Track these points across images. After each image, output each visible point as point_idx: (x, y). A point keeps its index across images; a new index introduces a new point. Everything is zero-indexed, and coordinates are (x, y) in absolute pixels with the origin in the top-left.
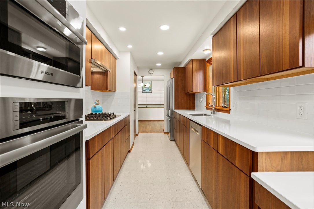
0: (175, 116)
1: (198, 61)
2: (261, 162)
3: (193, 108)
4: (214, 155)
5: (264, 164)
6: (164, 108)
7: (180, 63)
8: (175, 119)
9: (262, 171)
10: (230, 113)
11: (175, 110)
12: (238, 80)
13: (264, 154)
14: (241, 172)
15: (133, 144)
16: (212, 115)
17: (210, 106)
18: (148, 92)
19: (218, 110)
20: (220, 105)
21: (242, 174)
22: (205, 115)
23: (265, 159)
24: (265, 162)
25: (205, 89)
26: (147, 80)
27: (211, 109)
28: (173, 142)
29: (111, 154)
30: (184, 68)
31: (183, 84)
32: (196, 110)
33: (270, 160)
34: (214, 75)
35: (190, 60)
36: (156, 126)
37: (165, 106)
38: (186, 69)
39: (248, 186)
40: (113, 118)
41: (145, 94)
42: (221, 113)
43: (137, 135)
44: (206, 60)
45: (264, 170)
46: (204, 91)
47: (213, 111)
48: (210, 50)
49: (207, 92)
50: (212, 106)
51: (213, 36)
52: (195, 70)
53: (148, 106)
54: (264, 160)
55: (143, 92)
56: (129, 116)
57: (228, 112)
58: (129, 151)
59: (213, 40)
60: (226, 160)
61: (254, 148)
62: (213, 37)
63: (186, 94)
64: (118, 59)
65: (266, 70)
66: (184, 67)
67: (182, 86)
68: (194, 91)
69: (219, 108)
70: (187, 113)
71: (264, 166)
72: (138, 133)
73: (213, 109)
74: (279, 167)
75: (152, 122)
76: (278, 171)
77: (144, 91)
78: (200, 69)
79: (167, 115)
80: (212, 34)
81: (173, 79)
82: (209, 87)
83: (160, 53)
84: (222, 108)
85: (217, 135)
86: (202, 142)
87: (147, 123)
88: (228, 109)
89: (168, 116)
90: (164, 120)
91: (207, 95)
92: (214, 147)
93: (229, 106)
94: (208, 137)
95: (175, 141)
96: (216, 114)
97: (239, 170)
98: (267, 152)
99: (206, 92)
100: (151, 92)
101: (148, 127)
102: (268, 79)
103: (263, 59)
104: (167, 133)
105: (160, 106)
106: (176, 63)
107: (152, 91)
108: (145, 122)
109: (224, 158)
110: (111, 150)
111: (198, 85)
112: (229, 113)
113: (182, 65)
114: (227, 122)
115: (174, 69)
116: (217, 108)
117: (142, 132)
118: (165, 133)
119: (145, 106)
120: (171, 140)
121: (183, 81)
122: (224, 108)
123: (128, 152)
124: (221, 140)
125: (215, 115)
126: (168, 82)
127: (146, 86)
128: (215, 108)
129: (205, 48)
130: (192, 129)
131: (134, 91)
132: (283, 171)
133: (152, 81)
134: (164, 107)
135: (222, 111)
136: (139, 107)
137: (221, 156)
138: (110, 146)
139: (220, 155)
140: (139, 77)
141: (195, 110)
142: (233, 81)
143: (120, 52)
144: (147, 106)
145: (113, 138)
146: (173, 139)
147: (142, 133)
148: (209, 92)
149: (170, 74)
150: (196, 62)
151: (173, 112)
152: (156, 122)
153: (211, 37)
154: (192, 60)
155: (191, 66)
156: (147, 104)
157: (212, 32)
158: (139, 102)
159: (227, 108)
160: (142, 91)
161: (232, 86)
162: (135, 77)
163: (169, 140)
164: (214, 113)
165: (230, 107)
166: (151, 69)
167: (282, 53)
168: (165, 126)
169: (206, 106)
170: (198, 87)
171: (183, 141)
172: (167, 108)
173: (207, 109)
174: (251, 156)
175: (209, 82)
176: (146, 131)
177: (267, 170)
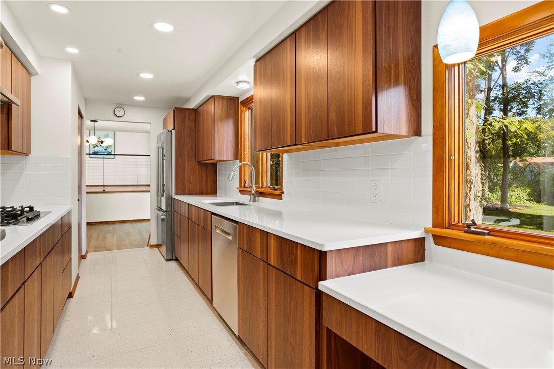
0: (176, 209)
1: (225, 101)
2: (331, 265)
3: (213, 192)
4: (262, 270)
5: (334, 268)
6: (149, 193)
7: (187, 100)
8: (176, 216)
9: (332, 277)
10: (283, 199)
11: (174, 197)
12: (297, 143)
13: (334, 253)
14: (305, 286)
15: (78, 278)
16: (252, 203)
17: (247, 187)
18: (106, 156)
19: (261, 194)
20: (265, 184)
21: (306, 287)
22: (237, 204)
23: (335, 260)
24: (335, 265)
25: (237, 155)
26: (102, 129)
27: (249, 193)
28: (173, 264)
29: (36, 301)
30: (195, 112)
31: (193, 142)
32: (219, 196)
33: (341, 261)
34: (257, 131)
35: (209, 97)
36: (129, 234)
37: (153, 188)
38: (199, 114)
39: (314, 303)
40: (34, 217)
41: (98, 162)
42: (265, 198)
43: (83, 257)
44: (240, 100)
45: (334, 275)
46: (236, 158)
47: (252, 197)
48: (248, 83)
49: (241, 161)
50: (251, 187)
51: (255, 59)
52: (220, 117)
53: (107, 189)
54: (334, 262)
55: (92, 156)
56: (69, 213)
57: (279, 197)
58: (70, 296)
59: (255, 66)
60: (282, 273)
61: (322, 245)
62: (256, 61)
63: (199, 163)
64: (38, 74)
65: (336, 130)
66: (196, 108)
67: (191, 146)
68: (217, 158)
69: (263, 190)
70: (204, 202)
71: (334, 271)
72: (87, 252)
73: (253, 192)
74: (350, 270)
75: (117, 226)
76: (350, 275)
77: (95, 153)
78: (227, 117)
79: (156, 207)
80: (254, 57)
81: (171, 131)
82: (244, 152)
83: (146, 76)
84: (268, 190)
85: (266, 235)
86: (238, 251)
87: (106, 227)
88: (278, 192)
89: (160, 209)
90: (149, 220)
91: (241, 167)
92: (260, 257)
93: (280, 187)
94: (250, 241)
95: (177, 260)
96: (258, 201)
97: (302, 284)
98: (338, 250)
99: (239, 161)
100: (112, 156)
101: (109, 236)
102: (337, 145)
103: (333, 115)
104: (158, 246)
105: (140, 188)
106: (179, 99)
107: (114, 155)
108: (100, 227)
109: (279, 271)
110: (36, 291)
111: (225, 147)
112: (281, 199)
113: (192, 105)
114: (278, 215)
115: (174, 111)
116: (260, 190)
117: (97, 249)
118: (152, 246)
119: (101, 189)
120: (168, 260)
121: (192, 136)
122: (272, 189)
123: (68, 298)
124: (273, 243)
125: (256, 203)
126: (159, 137)
127: (102, 142)
128: (256, 191)
129: (240, 79)
130: (218, 231)
131: (78, 154)
132: (355, 274)
133: (116, 133)
134: (149, 191)
135: (269, 196)
136: (87, 193)
137: (274, 269)
138: (36, 283)
139: (272, 267)
140: (87, 123)
141: (216, 196)
142: (289, 144)
143: (40, 57)
144: (104, 189)
145: (41, 263)
146: (173, 257)
147: (95, 251)
148: (244, 161)
149: (165, 121)
150: (221, 102)
151: (171, 201)
152: (128, 225)
153: (252, 62)
154: (213, 96)
155: (211, 107)
156: (105, 184)
157: (254, 54)
158: (87, 181)
159: (277, 190)
160: (90, 154)
161: (287, 152)
162: (80, 120)
163: (163, 260)
164: (254, 201)
165: (281, 189)
166: (120, 106)
167: (355, 110)
168: (154, 232)
169: (238, 187)
170: (225, 150)
171: (197, 257)
172: (158, 192)
173: (241, 192)
174: (319, 258)
175: (244, 142)
176: (105, 247)
177: (337, 276)
